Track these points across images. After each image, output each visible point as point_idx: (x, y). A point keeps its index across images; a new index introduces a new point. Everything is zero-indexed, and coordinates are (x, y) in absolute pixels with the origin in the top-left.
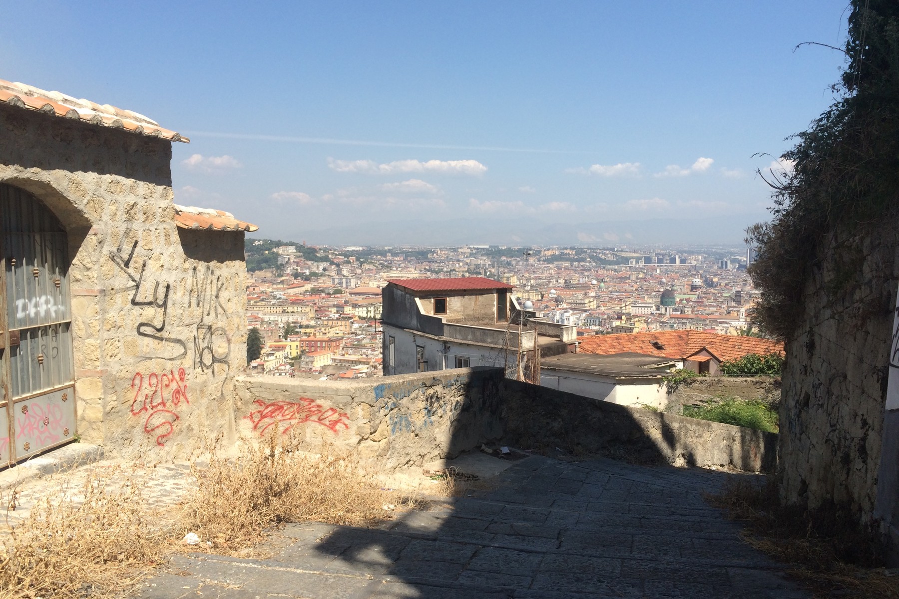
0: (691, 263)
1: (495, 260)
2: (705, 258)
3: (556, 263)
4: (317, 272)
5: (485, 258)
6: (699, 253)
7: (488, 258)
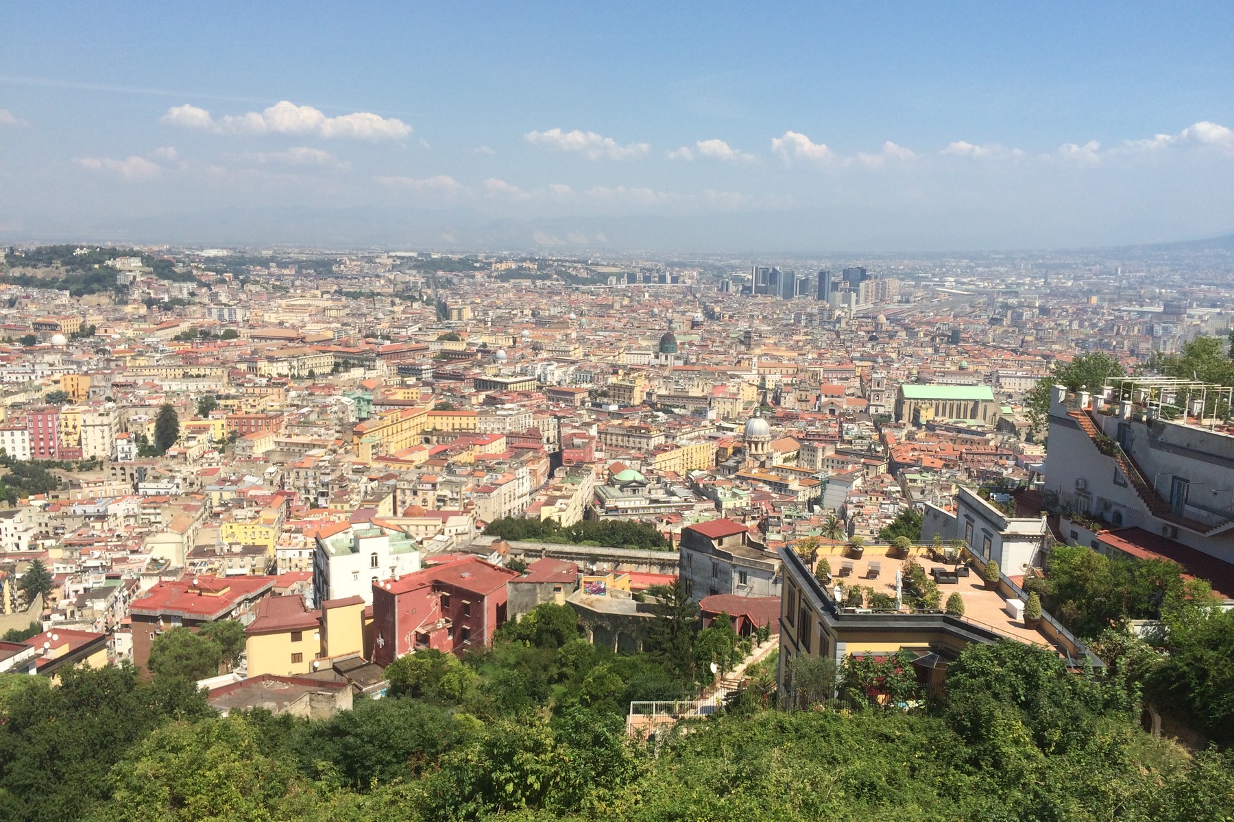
0: (684, 283)
1: (430, 275)
2: (701, 274)
3: (512, 281)
4: (180, 297)
5: (414, 272)
6: (693, 267)
7: (419, 272)
